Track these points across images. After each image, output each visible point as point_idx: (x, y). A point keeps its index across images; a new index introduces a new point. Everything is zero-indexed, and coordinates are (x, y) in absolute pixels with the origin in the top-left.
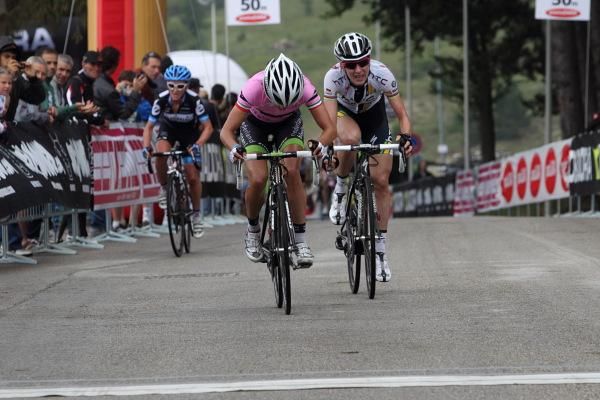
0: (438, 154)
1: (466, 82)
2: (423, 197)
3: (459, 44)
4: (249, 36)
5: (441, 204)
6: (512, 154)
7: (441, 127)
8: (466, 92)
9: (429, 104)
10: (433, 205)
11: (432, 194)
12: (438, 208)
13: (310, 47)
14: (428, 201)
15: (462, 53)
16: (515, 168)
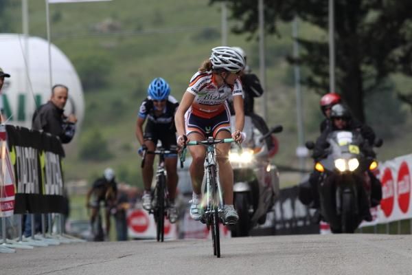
0: (296, 158)
1: (332, 69)
2: (282, 210)
3: (323, 25)
4: (66, 16)
5: (304, 219)
6: (392, 158)
7: (299, 125)
8: (332, 82)
9: (283, 97)
10: (294, 220)
11: (293, 206)
12: (300, 223)
13: (139, 29)
14: (288, 214)
15: (327, 36)
16: (395, 175)
